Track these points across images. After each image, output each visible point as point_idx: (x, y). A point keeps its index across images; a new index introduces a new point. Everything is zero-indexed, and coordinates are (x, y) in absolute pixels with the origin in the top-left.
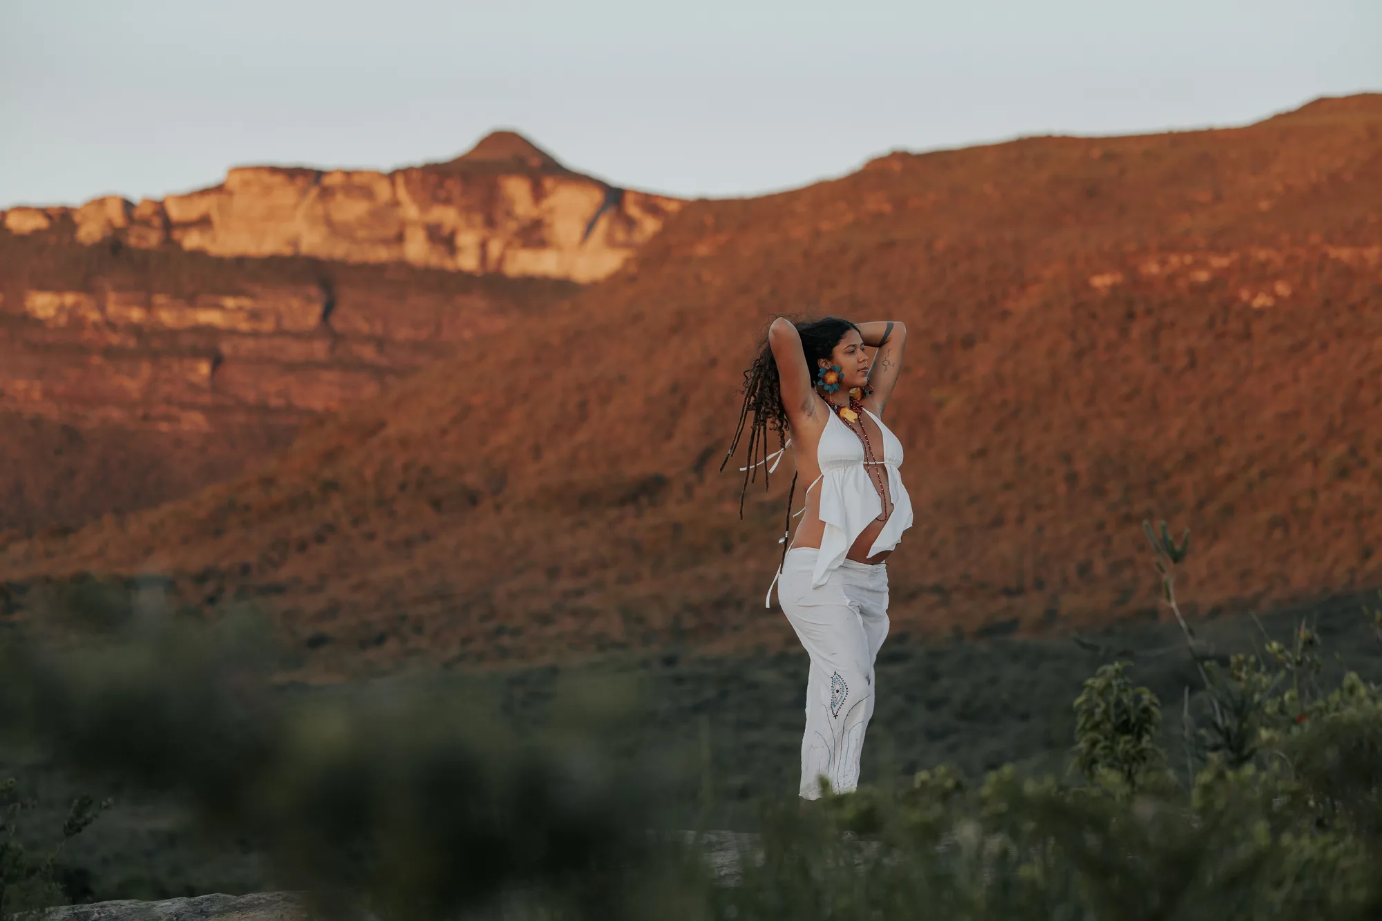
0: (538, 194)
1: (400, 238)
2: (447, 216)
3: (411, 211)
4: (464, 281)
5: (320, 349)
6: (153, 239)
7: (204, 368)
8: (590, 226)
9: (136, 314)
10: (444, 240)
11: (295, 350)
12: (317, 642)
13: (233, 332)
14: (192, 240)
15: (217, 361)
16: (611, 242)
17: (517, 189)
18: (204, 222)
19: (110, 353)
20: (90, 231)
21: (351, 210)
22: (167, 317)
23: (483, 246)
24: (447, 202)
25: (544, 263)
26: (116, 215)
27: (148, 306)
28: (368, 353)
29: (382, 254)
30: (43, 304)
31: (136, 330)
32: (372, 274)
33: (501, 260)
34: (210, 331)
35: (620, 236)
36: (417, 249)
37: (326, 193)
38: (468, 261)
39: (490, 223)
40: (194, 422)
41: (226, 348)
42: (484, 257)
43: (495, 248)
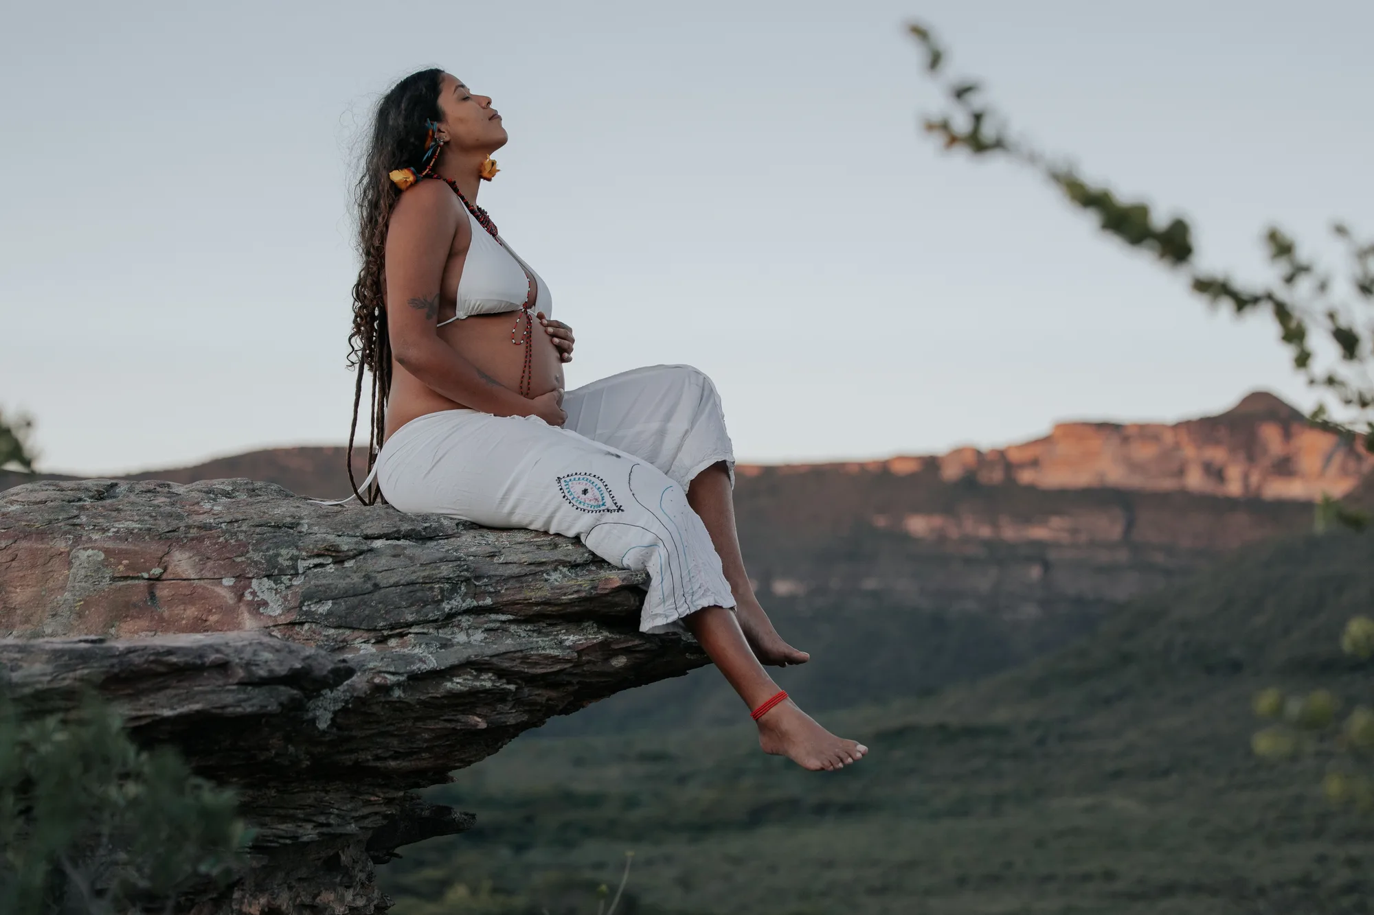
0: (1287, 435)
1: (1181, 472)
2: (1217, 454)
3: (1189, 451)
4: (1231, 504)
5: (1122, 556)
6: (997, 476)
7: (1035, 572)
8: (1328, 459)
9: (985, 532)
10: (1216, 473)
11: (1104, 557)
12: (1117, 775)
13: (1057, 545)
14: (1026, 477)
15: (1047, 566)
16: (1344, 472)
17: (1271, 435)
18: (1035, 463)
19: (969, 561)
20: (951, 472)
21: (1143, 452)
22: (1010, 532)
23: (1246, 477)
24: (1217, 442)
25: (1294, 489)
26: (970, 459)
27: (995, 525)
28: (1159, 558)
29: (1167, 484)
30: (918, 525)
31: (987, 543)
32: (1161, 499)
33: (1259, 487)
34: (1040, 545)
35: (1352, 465)
36: (1195, 480)
37: (1126, 440)
38: (1234, 488)
39: (1251, 458)
40: (1030, 611)
41: (1052, 555)
42: (1246, 484)
43: (1255, 479)
